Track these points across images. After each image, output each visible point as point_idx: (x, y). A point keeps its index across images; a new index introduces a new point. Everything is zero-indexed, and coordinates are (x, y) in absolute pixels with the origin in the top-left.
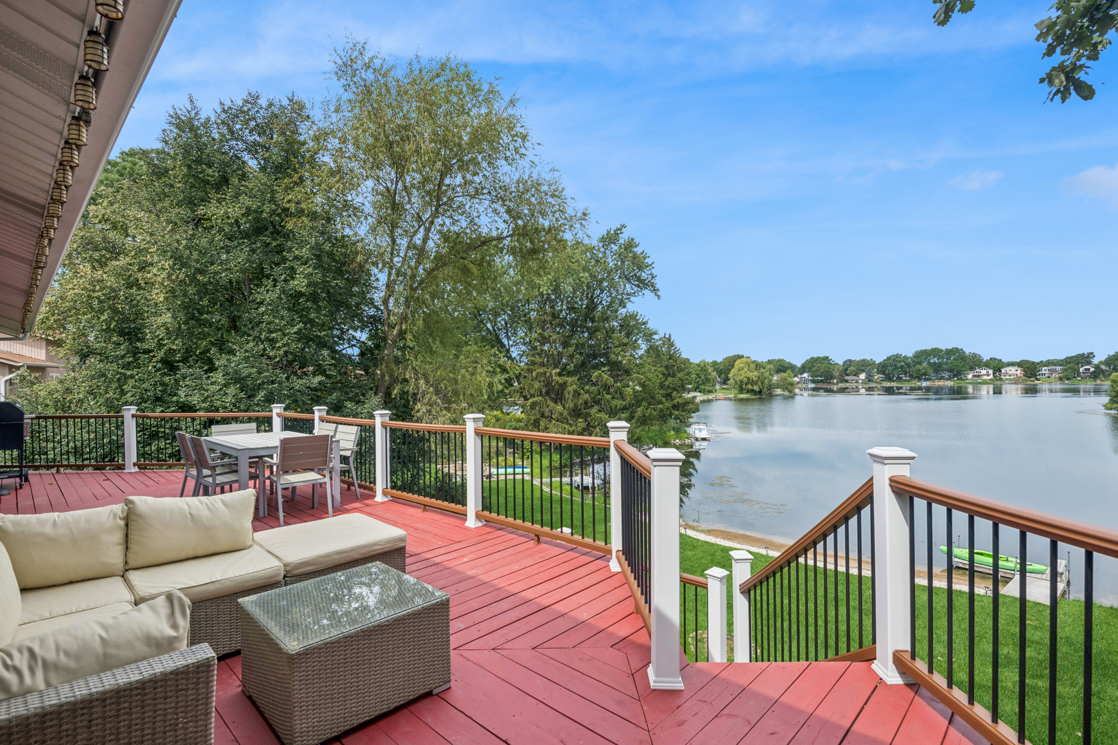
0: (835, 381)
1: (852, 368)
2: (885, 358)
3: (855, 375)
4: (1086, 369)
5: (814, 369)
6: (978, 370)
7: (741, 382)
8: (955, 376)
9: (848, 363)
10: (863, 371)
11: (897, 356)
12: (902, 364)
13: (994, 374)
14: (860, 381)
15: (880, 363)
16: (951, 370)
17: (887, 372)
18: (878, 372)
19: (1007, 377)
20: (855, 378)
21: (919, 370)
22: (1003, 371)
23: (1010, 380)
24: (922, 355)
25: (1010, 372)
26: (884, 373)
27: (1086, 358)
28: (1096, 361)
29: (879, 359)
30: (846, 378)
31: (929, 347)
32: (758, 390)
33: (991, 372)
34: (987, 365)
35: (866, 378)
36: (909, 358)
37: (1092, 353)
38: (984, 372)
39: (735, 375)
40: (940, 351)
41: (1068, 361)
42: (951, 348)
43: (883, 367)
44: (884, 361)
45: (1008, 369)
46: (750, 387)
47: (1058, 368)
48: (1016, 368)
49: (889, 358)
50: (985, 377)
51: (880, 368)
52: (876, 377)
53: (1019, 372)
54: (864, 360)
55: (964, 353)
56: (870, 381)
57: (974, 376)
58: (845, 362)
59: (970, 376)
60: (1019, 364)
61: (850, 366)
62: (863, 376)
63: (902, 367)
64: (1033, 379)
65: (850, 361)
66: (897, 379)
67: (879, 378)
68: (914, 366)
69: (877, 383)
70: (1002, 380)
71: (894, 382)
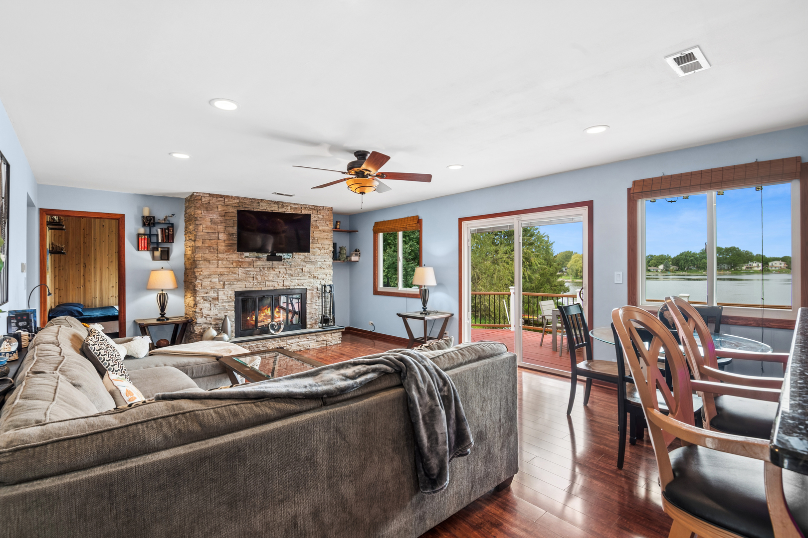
1: (653, 261)
2: (679, 254)
3: (655, 266)
6: (750, 263)
7: (577, 270)
8: (732, 267)
10: (662, 263)
11: (688, 253)
12: (692, 258)
13: (763, 266)
14: (659, 271)
15: (675, 258)
16: (729, 263)
17: (680, 264)
18: (673, 264)
19: (773, 269)
20: (655, 268)
22: (770, 264)
23: (776, 271)
25: (775, 265)
26: (677, 265)
30: (650, 268)
33: (760, 265)
34: (757, 260)
35: (664, 268)
36: (697, 254)
38: (755, 265)
39: (572, 265)
40: (721, 249)
42: (728, 246)
43: (677, 260)
44: (678, 256)
45: (774, 263)
48: (780, 262)
49: (681, 254)
50: (756, 269)
51: (674, 262)
52: (671, 268)
53: (782, 265)
54: (662, 255)
55: (740, 250)
56: (667, 270)
57: (747, 268)
58: (648, 257)
59: (744, 268)
60: (783, 259)
61: (651, 260)
62: (661, 267)
63: (692, 260)
65: (651, 256)
66: (687, 269)
67: (674, 268)
68: (701, 260)
69: (672, 272)
70: (768, 270)
71: (685, 271)
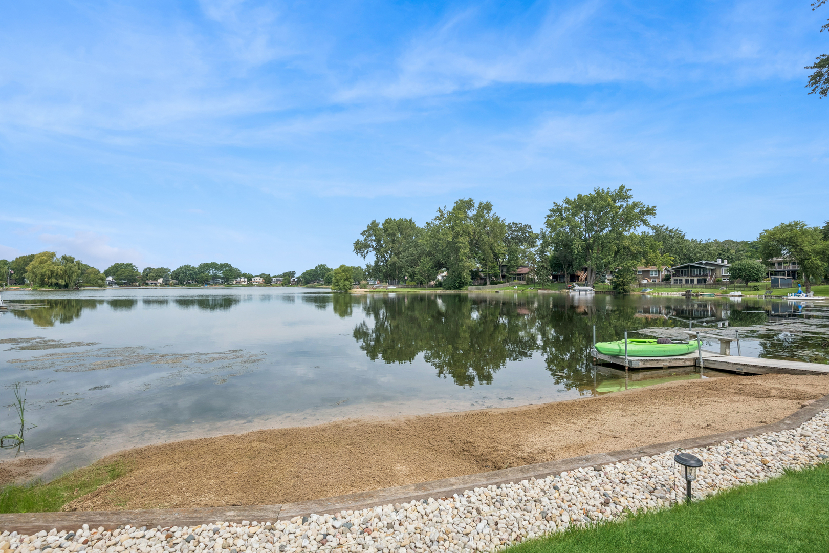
0: (137, 284)
1: (151, 274)
2: (179, 267)
3: (154, 280)
4: (293, 280)
5: (119, 273)
6: (239, 279)
8: (225, 281)
9: (148, 271)
10: (161, 277)
11: (188, 266)
12: (191, 272)
13: (248, 281)
14: (158, 285)
15: (174, 271)
16: (223, 278)
17: (179, 278)
18: (172, 278)
19: (255, 283)
20: (154, 282)
21: (203, 277)
22: (253, 279)
23: (257, 285)
24: (206, 267)
25: (257, 280)
26: (177, 279)
27: (292, 274)
28: (296, 276)
29: (173, 268)
30: (147, 281)
31: (210, 262)
32: (63, 283)
33: (246, 280)
34: (244, 275)
35: (163, 282)
36: (196, 268)
37: (294, 272)
38: (242, 280)
40: (217, 264)
41: (284, 275)
42: (223, 263)
43: (177, 274)
44: (177, 269)
45: (255, 278)
46: (54, 280)
47: (281, 279)
48: (260, 278)
49: (181, 268)
50: (243, 283)
51: (174, 275)
52: (171, 282)
53: (261, 281)
54: (161, 268)
55: (232, 267)
56: (166, 284)
57: (237, 282)
58: (145, 270)
59: (234, 282)
60: (262, 276)
61: (149, 273)
62: (160, 280)
63: (191, 274)
64: (269, 284)
65: (150, 269)
66: (186, 283)
67: (173, 282)
68: (199, 274)
69: (172, 286)
70: (252, 285)
71: (185, 285)
